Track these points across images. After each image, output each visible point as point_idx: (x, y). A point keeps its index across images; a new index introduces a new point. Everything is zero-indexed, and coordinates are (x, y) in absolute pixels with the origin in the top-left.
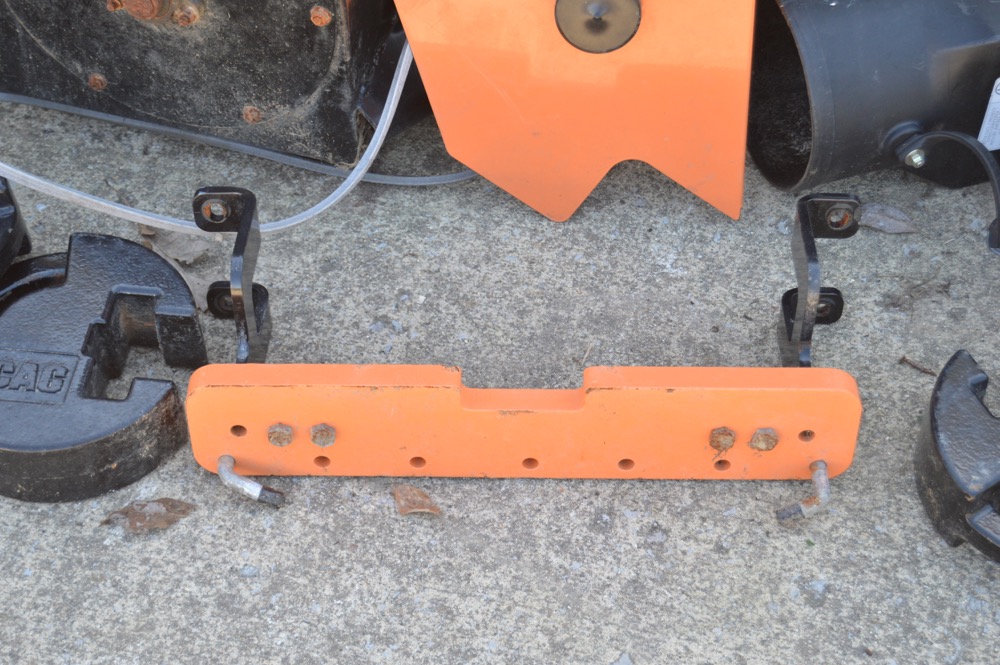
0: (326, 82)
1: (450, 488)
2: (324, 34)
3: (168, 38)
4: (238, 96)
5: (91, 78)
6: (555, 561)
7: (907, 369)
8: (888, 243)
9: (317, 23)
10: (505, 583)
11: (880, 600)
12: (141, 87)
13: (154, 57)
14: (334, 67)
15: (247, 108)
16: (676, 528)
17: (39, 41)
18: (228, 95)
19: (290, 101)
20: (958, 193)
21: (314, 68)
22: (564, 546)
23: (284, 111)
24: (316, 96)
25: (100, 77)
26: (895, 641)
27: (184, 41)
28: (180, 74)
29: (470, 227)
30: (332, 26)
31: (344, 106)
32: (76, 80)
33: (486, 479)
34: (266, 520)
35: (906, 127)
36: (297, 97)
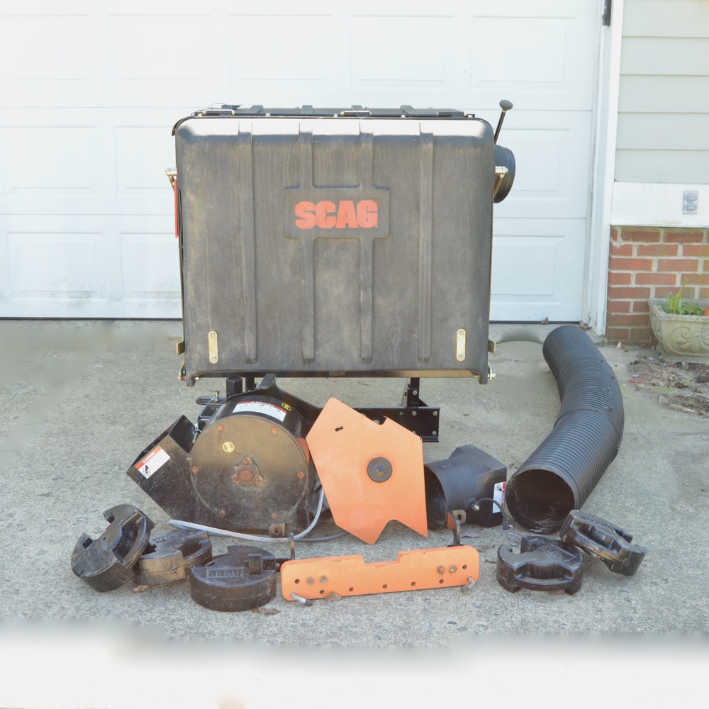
0: (300, 499)
1: (361, 597)
2: (301, 481)
3: (249, 492)
4: (270, 510)
5: (220, 513)
6: (399, 608)
7: (488, 563)
8: (473, 540)
9: (300, 477)
10: (386, 613)
11: (497, 605)
12: (237, 514)
13: (244, 501)
14: (303, 493)
15: (273, 514)
16: (432, 598)
17: (204, 502)
18: (267, 510)
19: (287, 509)
20: (491, 529)
21: (297, 495)
22: (401, 605)
23: (285, 513)
24: (296, 505)
25: (223, 512)
26: (504, 611)
27: (255, 492)
28: (251, 506)
29: (344, 548)
30: (304, 479)
31: (305, 508)
32: (214, 515)
33: (372, 594)
34: (308, 609)
35: (473, 499)
36: (290, 506)
